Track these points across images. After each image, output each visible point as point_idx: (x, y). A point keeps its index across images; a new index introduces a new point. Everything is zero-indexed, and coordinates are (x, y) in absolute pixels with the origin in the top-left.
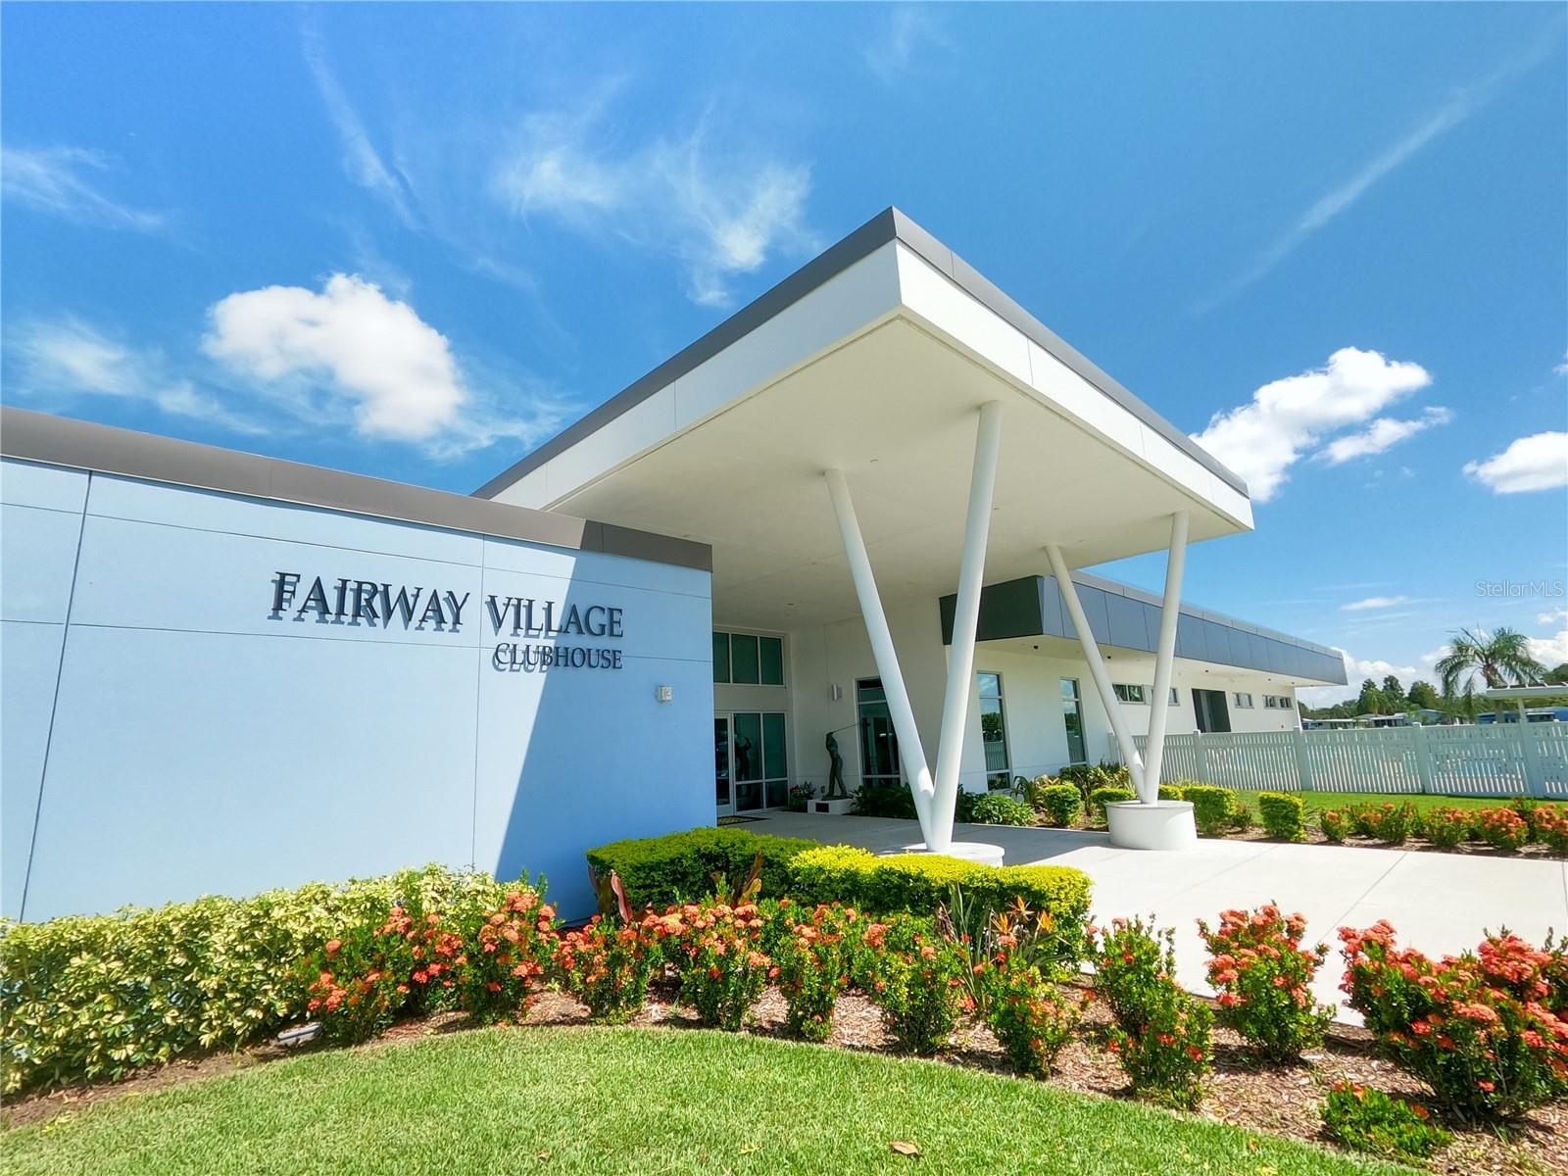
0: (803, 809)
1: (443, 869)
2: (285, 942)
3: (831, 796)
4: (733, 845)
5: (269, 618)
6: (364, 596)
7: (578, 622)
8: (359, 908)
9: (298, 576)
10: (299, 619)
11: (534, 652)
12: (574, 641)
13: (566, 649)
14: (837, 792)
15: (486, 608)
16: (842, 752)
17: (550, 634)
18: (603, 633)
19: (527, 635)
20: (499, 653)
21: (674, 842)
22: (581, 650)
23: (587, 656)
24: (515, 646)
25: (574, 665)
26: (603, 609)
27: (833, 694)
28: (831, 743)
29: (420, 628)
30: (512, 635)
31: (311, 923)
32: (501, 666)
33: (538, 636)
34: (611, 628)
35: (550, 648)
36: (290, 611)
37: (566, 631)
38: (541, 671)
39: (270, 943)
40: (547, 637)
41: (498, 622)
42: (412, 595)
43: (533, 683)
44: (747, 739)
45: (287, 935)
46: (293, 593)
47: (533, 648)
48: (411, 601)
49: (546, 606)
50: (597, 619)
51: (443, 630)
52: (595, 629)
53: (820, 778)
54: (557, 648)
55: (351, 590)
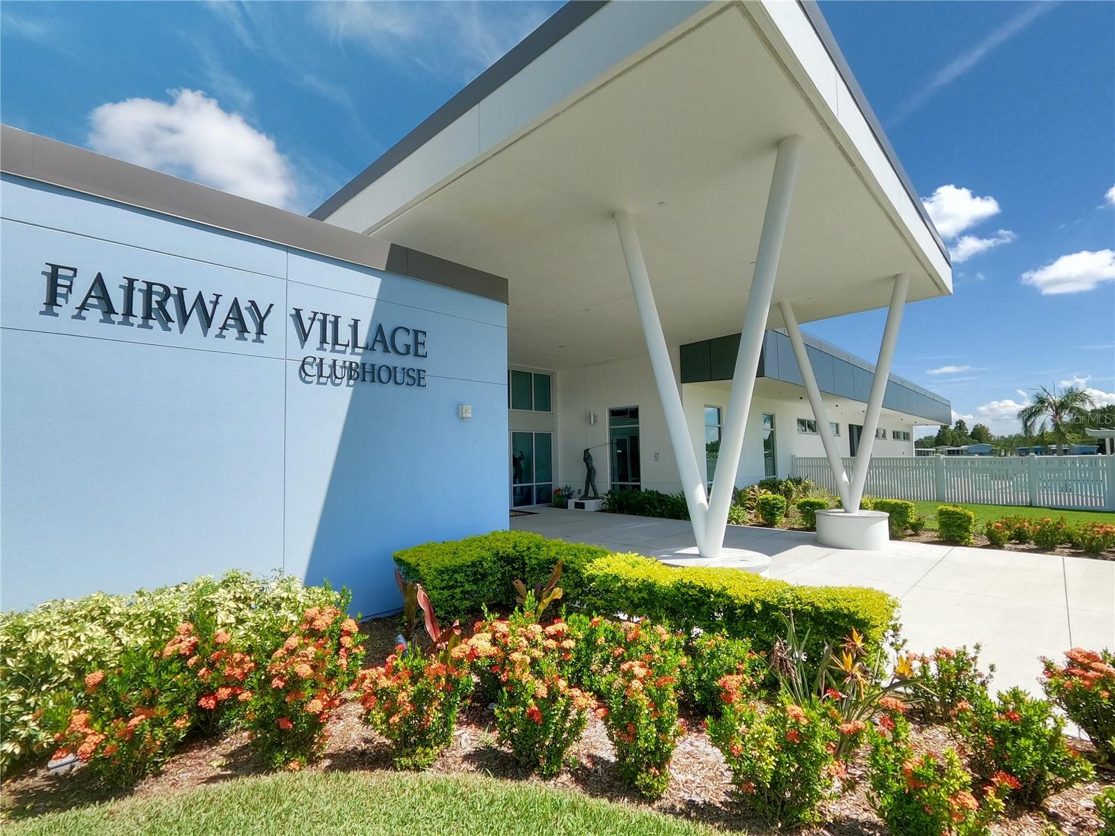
0: (565, 506)
1: (246, 576)
2: (47, 668)
3: (586, 497)
4: (529, 548)
5: (41, 313)
6: (155, 298)
7: (383, 341)
8: (142, 624)
9: (75, 270)
10: (78, 317)
11: (341, 367)
12: (380, 358)
13: (373, 366)
14: (591, 494)
15: (291, 321)
16: (595, 464)
17: (357, 350)
18: (408, 353)
19: (333, 350)
20: (305, 366)
21: (474, 545)
22: (388, 367)
23: (393, 374)
24: (321, 360)
25: (381, 381)
26: (408, 331)
27: (589, 419)
28: (587, 457)
29: (220, 336)
30: (318, 349)
31: (82, 645)
32: (308, 379)
33: (344, 352)
34: (416, 348)
35: (357, 363)
36: (67, 308)
37: (372, 349)
38: (348, 385)
39: (28, 670)
40: (353, 353)
41: (304, 336)
42: (211, 302)
43: (340, 396)
44: (521, 452)
45: (48, 662)
46: (70, 288)
47: (339, 363)
48: (209, 308)
49: (352, 323)
50: (402, 340)
51: (246, 339)
52: (401, 349)
53: (578, 483)
54: (364, 365)
55: (140, 290)
